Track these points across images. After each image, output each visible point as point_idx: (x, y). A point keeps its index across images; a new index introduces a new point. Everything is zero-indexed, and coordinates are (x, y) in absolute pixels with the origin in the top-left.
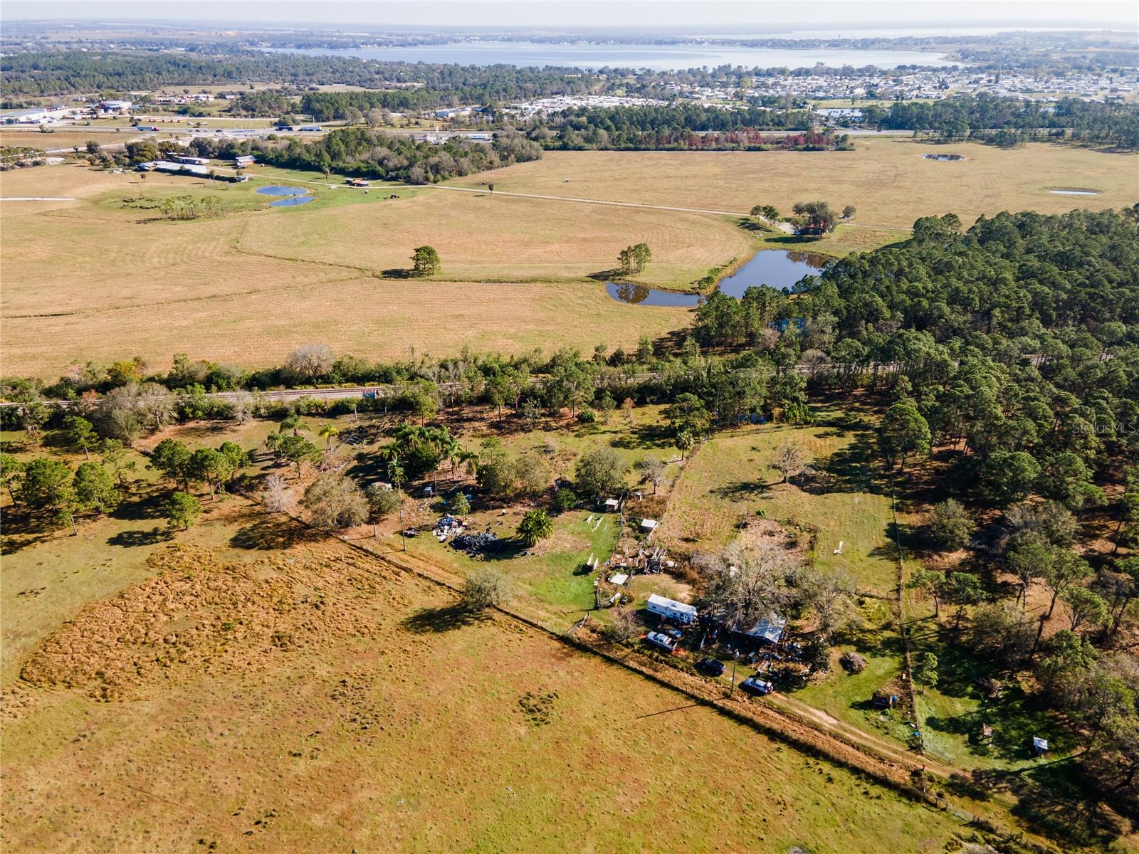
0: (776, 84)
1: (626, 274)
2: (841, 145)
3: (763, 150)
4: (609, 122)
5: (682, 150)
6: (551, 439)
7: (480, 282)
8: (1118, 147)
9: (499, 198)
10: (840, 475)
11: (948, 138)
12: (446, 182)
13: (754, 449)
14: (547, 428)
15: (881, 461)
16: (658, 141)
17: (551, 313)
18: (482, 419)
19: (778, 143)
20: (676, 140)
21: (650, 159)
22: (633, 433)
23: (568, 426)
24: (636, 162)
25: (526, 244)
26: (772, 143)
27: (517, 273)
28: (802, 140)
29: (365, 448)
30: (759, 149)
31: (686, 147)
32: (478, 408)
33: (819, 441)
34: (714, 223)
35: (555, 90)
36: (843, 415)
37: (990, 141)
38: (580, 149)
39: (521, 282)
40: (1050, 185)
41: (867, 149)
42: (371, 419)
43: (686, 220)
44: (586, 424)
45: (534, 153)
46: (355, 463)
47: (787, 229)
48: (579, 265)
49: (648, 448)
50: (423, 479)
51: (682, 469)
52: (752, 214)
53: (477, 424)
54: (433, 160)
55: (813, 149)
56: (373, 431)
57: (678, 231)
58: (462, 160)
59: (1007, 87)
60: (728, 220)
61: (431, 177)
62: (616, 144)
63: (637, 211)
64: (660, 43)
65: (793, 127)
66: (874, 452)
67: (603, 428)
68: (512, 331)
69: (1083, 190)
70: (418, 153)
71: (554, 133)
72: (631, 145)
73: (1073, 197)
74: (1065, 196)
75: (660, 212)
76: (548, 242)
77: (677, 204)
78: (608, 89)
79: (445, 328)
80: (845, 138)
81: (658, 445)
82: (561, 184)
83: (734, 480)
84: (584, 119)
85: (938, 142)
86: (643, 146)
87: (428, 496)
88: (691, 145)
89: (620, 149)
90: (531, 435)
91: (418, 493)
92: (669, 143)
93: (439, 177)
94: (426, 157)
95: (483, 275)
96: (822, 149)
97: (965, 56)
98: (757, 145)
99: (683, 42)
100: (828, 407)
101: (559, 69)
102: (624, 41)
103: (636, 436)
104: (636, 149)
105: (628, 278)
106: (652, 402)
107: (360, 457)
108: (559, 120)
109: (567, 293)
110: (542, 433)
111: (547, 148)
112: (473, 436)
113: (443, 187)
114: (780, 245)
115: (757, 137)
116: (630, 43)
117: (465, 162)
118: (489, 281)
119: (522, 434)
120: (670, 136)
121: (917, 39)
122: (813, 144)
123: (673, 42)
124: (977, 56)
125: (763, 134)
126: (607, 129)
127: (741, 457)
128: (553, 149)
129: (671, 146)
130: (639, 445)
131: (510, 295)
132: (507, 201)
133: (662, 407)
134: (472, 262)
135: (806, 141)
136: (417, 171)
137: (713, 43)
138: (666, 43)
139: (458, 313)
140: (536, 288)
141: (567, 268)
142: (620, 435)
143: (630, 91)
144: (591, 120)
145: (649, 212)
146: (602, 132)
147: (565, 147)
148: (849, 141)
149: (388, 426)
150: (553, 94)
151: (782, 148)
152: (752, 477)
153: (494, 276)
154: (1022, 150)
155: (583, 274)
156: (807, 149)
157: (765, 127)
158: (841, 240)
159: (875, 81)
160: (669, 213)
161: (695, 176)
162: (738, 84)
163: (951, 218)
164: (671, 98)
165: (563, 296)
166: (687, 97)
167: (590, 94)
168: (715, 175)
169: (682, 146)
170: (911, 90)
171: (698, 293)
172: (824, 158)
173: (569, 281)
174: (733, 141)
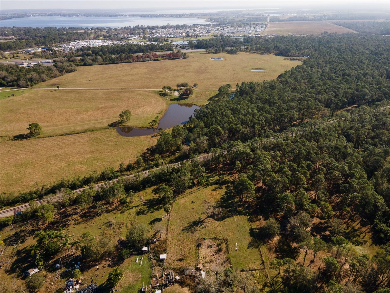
0: (156, 32)
1: (123, 123)
2: (184, 56)
3: (159, 60)
4: (100, 53)
5: (130, 62)
6: (111, 217)
7: (62, 135)
8: (264, 52)
9: (62, 91)
11: (216, 52)
12: (37, 85)
13: (192, 202)
16: (121, 60)
17: (97, 147)
19: (163, 57)
20: (128, 59)
21: (120, 67)
22: (144, 205)
23: (116, 208)
24: (115, 69)
25: (79, 113)
26: (162, 57)
30: (158, 60)
31: (132, 61)
34: (150, 94)
36: (218, 178)
38: (92, 65)
40: (251, 68)
41: (193, 57)
42: (21, 226)
43: (140, 94)
44: (124, 205)
45: (73, 68)
46: (16, 257)
47: (176, 94)
49: (152, 212)
51: (168, 220)
52: (163, 89)
53: (75, 217)
54: (29, 76)
55: (176, 59)
56: (23, 234)
57: (138, 99)
58: (42, 75)
59: (227, 31)
60: (155, 92)
61: (29, 84)
62: (106, 62)
65: (166, 50)
67: (132, 205)
68: (81, 159)
69: (260, 69)
70: (21, 73)
71: (79, 58)
72: (111, 62)
73: (258, 72)
74: (256, 72)
75: (129, 91)
76: (88, 111)
78: (96, 37)
80: (185, 54)
81: (156, 210)
82: (87, 82)
83: (190, 221)
84: (90, 52)
85: (214, 53)
86: (116, 62)
88: (133, 60)
89: (107, 64)
90: (101, 217)
92: (125, 60)
93: (33, 83)
94: (25, 75)
95: (63, 131)
96: (179, 59)
98: (157, 59)
100: (212, 175)
101: (75, 28)
103: (146, 206)
104: (113, 63)
107: (18, 253)
108: (80, 53)
109: (101, 135)
111: (78, 65)
112: (75, 224)
113: (35, 88)
114: (176, 102)
115: (156, 55)
117: (43, 76)
118: (66, 134)
119: (97, 218)
120: (125, 57)
121: (195, 14)
122: (175, 57)
125: (158, 53)
126: (101, 56)
127: (189, 208)
128: (81, 66)
129: (126, 61)
131: (77, 140)
132: (66, 92)
134: (57, 125)
135: (173, 56)
136: (22, 82)
140: (87, 135)
142: (139, 208)
143: (105, 37)
144: (93, 52)
145: (125, 92)
146: (99, 57)
147: (85, 65)
148: (187, 55)
151: (165, 59)
152: (196, 218)
153: (68, 131)
154: (238, 55)
155: (106, 125)
156: (174, 59)
157: (157, 51)
158: (195, 97)
159: (188, 30)
160: (133, 91)
161: (138, 74)
162: (144, 33)
163: (228, 86)
164: (121, 40)
165: (100, 138)
166: (127, 39)
167: (90, 39)
168: (145, 72)
169: (130, 61)
170: (200, 34)
171: (152, 128)
172: (180, 62)
173: (101, 129)
174: (148, 57)
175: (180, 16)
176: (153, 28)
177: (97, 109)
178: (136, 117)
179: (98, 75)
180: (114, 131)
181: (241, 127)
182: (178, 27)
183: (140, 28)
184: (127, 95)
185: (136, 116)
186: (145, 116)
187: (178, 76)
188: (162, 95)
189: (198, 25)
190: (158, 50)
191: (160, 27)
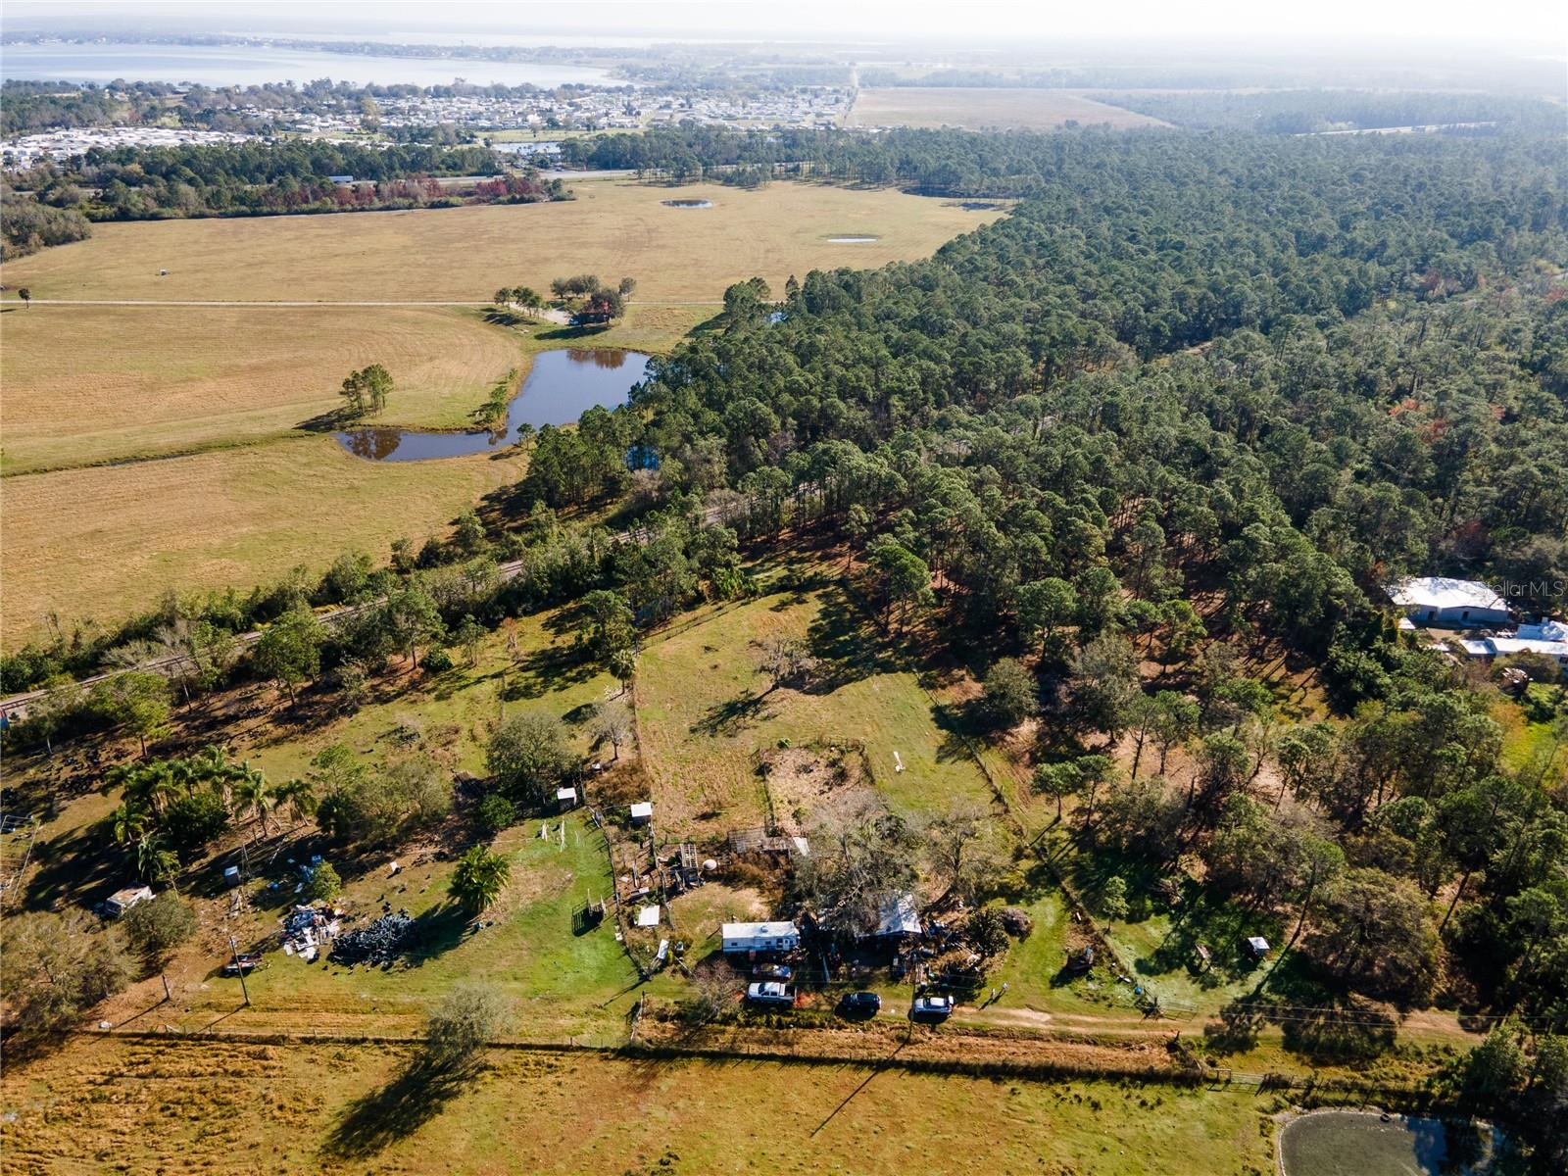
0: (414, 108)
1: (361, 415)
2: (555, 192)
3: (453, 206)
4: (186, 171)
5: (330, 211)
6: (401, 714)
7: (98, 465)
8: (863, 182)
9: (45, 310)
10: (835, 658)
11: (679, 180)
13: (707, 649)
14: (383, 699)
15: (869, 626)
16: (289, 201)
17: (270, 499)
18: (255, 713)
19: (469, 194)
20: (316, 197)
21: (287, 229)
22: (524, 669)
23: (414, 685)
24: (266, 235)
25: (152, 388)
26: (460, 195)
27: (164, 441)
28: (503, 188)
29: (45, 832)
30: (447, 205)
31: (336, 208)
32: (235, 694)
33: (781, 615)
34: (447, 319)
35: (48, 120)
36: (786, 573)
37: (728, 181)
38: (156, 217)
39: (181, 454)
40: (824, 232)
41: (591, 197)
42: (23, 769)
43: (403, 320)
44: (443, 675)
45: (73, 228)
46: (35, 869)
47: (559, 319)
48: (273, 411)
49: (562, 688)
50: (205, 855)
51: (631, 706)
52: (497, 300)
53: (251, 723)
55: (522, 201)
56: (40, 793)
57: (399, 337)
59: (706, 112)
60: (465, 313)
62: (215, 207)
63: (317, 313)
64: (188, 42)
65: (474, 170)
66: (852, 614)
67: (474, 674)
68: (217, 542)
69: (860, 236)
71: (90, 192)
72: (244, 208)
73: (856, 246)
74: (848, 245)
75: (353, 311)
76: (192, 380)
77: (372, 296)
78: (145, 116)
79: (79, 561)
80: (557, 184)
81: (574, 680)
82: (155, 278)
83: (713, 704)
84: (137, 167)
85: (670, 185)
86: (265, 209)
87: (233, 883)
88: (341, 204)
89: (225, 216)
90: (361, 717)
91: (212, 884)
92: (306, 201)
95: (98, 451)
96: (534, 201)
97: (633, 73)
98: (443, 199)
99: (228, 41)
100: (761, 565)
101: (33, 84)
102: (123, 38)
103: (531, 674)
104: (254, 214)
105: (366, 420)
106: (526, 613)
107: (41, 852)
108: (91, 171)
109: (277, 460)
110: (378, 710)
111: (91, 219)
112: (258, 747)
114: (558, 342)
115: (435, 187)
116: (137, 41)
118: (115, 462)
119: (346, 720)
120: (304, 191)
121: (562, 50)
122: (518, 194)
123: (211, 42)
124: (648, 74)
125: (441, 183)
126: (190, 182)
127: (700, 666)
128: (106, 220)
129: (311, 206)
130: (546, 685)
131: (175, 481)
132: (67, 315)
133: (543, 616)
134: (61, 432)
135: (509, 191)
137: (276, 44)
138: (200, 43)
139: (92, 527)
140: (216, 461)
141: (254, 419)
142: (508, 679)
143: (187, 119)
144: (149, 169)
145: (339, 312)
146: (184, 188)
147: (124, 216)
148: (565, 189)
149: (66, 773)
150: (44, 126)
151: (479, 202)
152: (732, 693)
153: (123, 449)
154: (768, 191)
155: (287, 425)
156: (513, 201)
157: (437, 172)
158: (634, 326)
159: (545, 104)
160: (369, 311)
161: (377, 252)
162: (359, 110)
163: (757, 282)
164: (264, 130)
165: (274, 468)
166: (289, 129)
167: (116, 124)
168: (404, 247)
169: (329, 205)
170: (599, 117)
171: (487, 429)
172: (541, 212)
173: (270, 440)
174: (404, 194)
175: (502, 55)
176: (394, 93)
177: (228, 372)
178: (408, 398)
179: (199, 254)
180: (330, 447)
181: (842, 405)
182: (499, 92)
183: (337, 91)
184: (344, 322)
185: (408, 392)
186: (446, 392)
187: (547, 260)
188: (500, 322)
189: (582, 87)
190: (438, 168)
191: (427, 92)
